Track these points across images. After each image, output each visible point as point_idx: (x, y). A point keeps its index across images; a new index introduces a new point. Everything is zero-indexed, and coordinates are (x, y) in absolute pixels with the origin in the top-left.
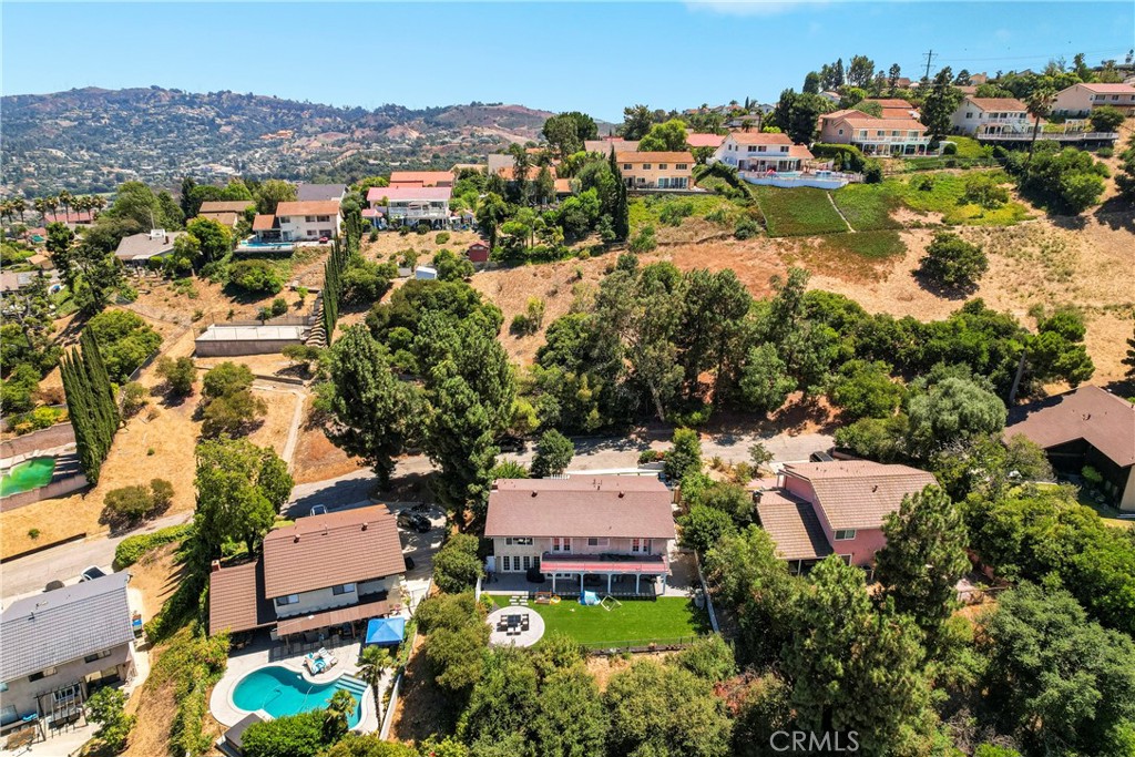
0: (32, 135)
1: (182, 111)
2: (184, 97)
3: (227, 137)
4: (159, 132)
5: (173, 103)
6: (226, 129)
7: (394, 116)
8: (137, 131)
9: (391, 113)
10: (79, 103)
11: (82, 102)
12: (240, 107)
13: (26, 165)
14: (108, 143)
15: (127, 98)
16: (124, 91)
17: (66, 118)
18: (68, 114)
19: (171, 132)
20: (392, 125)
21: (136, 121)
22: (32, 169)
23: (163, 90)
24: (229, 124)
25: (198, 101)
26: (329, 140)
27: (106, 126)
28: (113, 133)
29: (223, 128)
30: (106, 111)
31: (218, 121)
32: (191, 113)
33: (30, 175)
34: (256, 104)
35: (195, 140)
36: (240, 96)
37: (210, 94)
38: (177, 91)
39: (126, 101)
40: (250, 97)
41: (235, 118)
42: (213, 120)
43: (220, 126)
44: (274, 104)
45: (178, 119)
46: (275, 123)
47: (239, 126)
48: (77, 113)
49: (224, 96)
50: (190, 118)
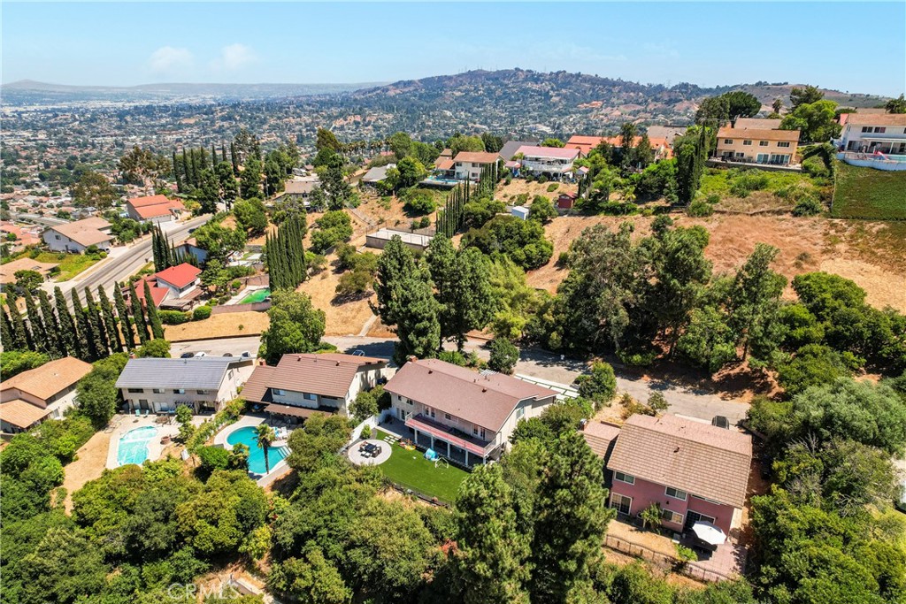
0: (439, 100)
1: (529, 85)
2: (533, 75)
3: (555, 105)
4: (510, 100)
5: (526, 80)
6: (555, 99)
7: (686, 93)
8: (498, 100)
9: (683, 90)
10: (469, 80)
11: (472, 79)
12: (569, 83)
13: (429, 121)
14: (478, 107)
15: (498, 77)
16: (498, 72)
17: (459, 90)
18: (461, 88)
19: (519, 100)
20: (681, 100)
21: (499, 93)
22: (430, 123)
23: (522, 71)
24: (558, 95)
25: (541, 78)
26: (629, 110)
27: (481, 95)
28: (483, 99)
29: (553, 98)
30: (483, 86)
31: (551, 93)
32: (535, 87)
33: (429, 127)
34: (581, 81)
35: (532, 107)
36: (571, 75)
37: (551, 73)
38: (530, 71)
39: (497, 79)
40: (579, 75)
41: (564, 91)
42: (548, 92)
43: (551, 97)
44: (595, 81)
45: (525, 91)
46: (591, 95)
47: (565, 97)
48: (467, 86)
49: (560, 75)
50: (533, 91)
